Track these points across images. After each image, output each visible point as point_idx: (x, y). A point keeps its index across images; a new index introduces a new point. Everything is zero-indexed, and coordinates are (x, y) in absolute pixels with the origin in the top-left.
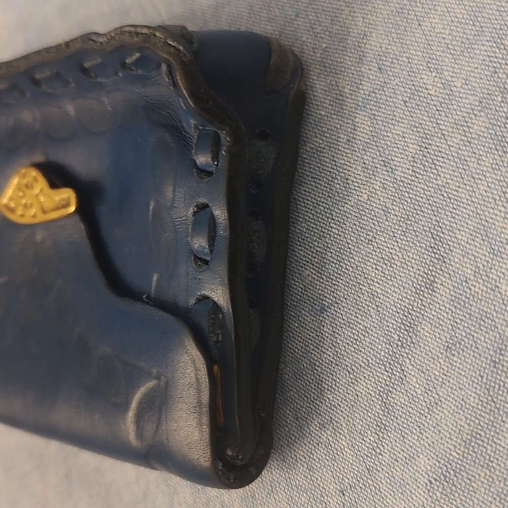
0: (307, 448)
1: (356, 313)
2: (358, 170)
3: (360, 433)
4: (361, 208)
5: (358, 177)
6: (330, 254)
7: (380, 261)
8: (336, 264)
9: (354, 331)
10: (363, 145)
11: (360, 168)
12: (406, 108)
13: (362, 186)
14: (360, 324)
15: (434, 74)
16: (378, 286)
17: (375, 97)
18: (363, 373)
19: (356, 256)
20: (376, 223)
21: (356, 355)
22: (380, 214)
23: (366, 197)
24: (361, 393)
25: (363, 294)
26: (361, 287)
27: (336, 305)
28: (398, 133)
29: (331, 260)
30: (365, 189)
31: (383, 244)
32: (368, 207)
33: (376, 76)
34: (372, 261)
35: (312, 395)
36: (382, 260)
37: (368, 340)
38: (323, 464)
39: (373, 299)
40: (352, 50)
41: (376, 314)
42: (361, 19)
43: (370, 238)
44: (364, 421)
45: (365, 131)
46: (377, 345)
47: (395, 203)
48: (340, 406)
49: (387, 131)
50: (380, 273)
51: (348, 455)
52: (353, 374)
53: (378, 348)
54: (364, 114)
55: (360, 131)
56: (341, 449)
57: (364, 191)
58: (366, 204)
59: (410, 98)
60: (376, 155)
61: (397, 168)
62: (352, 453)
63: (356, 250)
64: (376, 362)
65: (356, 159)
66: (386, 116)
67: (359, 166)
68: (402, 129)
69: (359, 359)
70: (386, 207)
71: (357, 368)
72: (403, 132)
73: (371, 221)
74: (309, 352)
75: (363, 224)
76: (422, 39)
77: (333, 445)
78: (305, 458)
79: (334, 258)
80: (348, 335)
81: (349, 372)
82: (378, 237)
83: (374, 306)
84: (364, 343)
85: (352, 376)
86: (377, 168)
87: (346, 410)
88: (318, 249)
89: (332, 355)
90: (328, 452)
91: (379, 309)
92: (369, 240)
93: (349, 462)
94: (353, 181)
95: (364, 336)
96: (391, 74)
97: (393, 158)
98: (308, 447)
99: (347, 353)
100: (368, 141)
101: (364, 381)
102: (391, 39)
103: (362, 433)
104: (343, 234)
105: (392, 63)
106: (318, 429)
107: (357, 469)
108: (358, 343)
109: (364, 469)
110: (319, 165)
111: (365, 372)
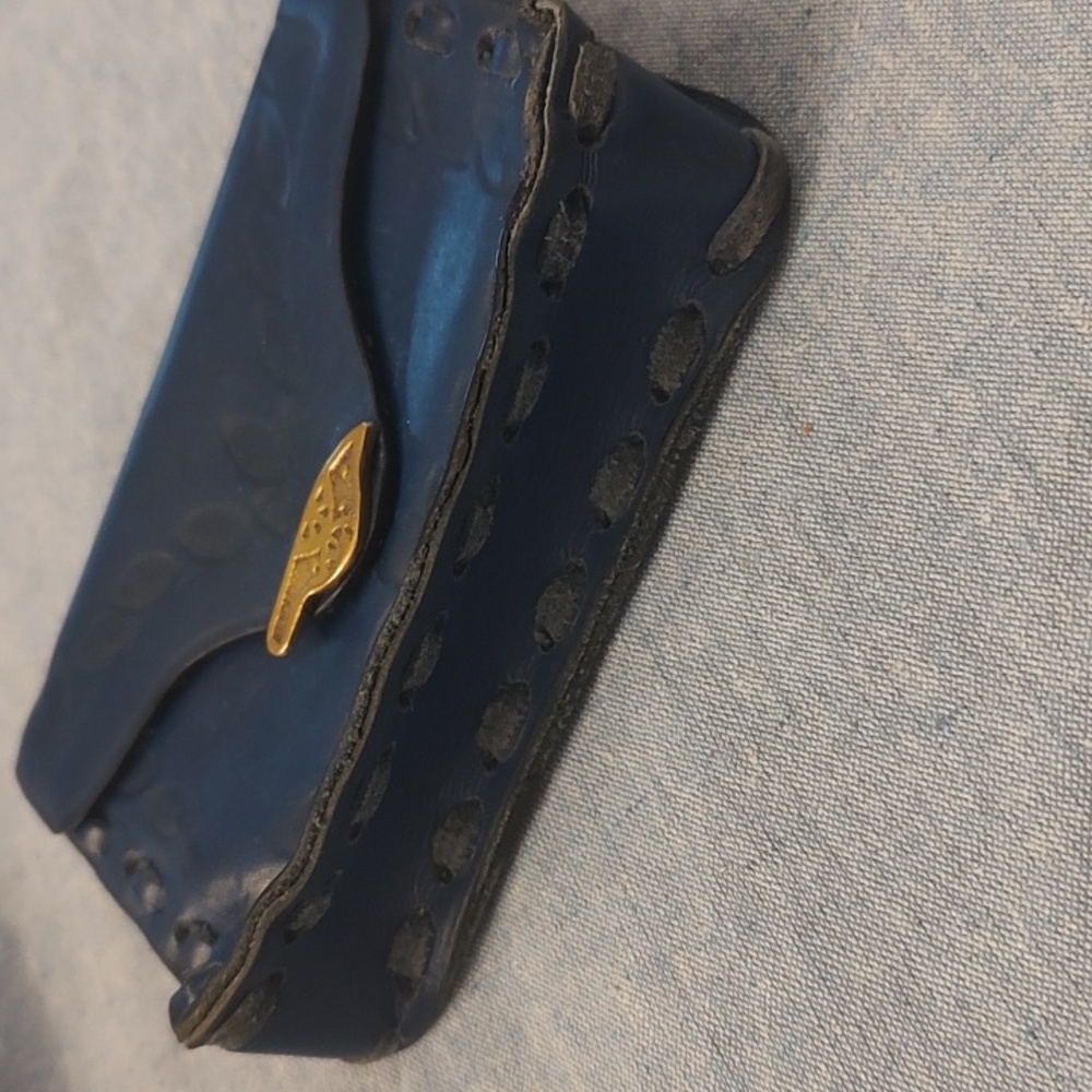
0: (949, 970)
1: (1003, 717)
2: (964, 476)
3: (1050, 922)
4: (982, 538)
5: (968, 487)
6: (938, 626)
7: (1032, 622)
8: (952, 640)
9: (1005, 750)
10: (968, 434)
11: (968, 473)
12: (1040, 362)
13: (977, 502)
14: (1013, 734)
15: (1081, 301)
16: (1035, 663)
17: (979, 351)
18: (1037, 817)
19: (987, 620)
20: (1015, 559)
21: (1016, 790)
22: (1020, 542)
23: (987, 518)
24: (1039, 853)
25: (1010, 683)
26: (1005, 671)
27: (965, 711)
28: (1031, 403)
29: (943, 634)
30: (985, 506)
31: (1033, 590)
32: (994, 534)
33: (974, 317)
34: (1017, 623)
35: (943, 875)
36: (1035, 619)
37: (1033, 759)
38: (986, 992)
39: (1030, 688)
40: (922, 282)
41: (1039, 713)
42: (930, 229)
43: (1008, 585)
44: (1054, 899)
45: (967, 410)
46: (1053, 765)
47: (1043, 520)
48: (1001, 884)
49: (1010, 404)
50: (1036, 642)
51: (1032, 966)
52: (1017, 823)
53: (1056, 769)
54: (962, 382)
55: (958, 412)
56: (1017, 958)
57: (982, 509)
58: (991, 529)
59: (1044, 344)
60: (995, 445)
61: (1039, 461)
62: (1040, 961)
63: (985, 610)
64: (1057, 793)
65: (959, 458)
66: (1003, 379)
67: (966, 468)
68: (1038, 397)
69: (1022, 795)
70: (1028, 528)
71: (1023, 812)
72: (1041, 402)
73: (1004, 557)
74: (926, 801)
75: (990, 565)
76: (1049, 246)
77: (999, 954)
78: (949, 989)
79: (947, 631)
80: (995, 758)
81: (1008, 821)
82: (1021, 581)
83: (1032, 700)
84: (1027, 765)
85: (1015, 827)
86: (1000, 467)
87: (1013, 888)
88: (915, 621)
89: (971, 799)
90: (991, 968)
91: (1044, 702)
92: (1006, 590)
93: (1035, 977)
94: (959, 496)
95: (1025, 754)
96: (1001, 310)
97: (1029, 446)
98: (952, 968)
99: (1000, 789)
100: (977, 425)
101: (1041, 831)
102: (992, 254)
103: (1054, 920)
104: (956, 588)
105: (1001, 292)
106: (964, 932)
107: (1053, 986)
108: (1016, 768)
109: (1066, 983)
110: (889, 480)
111: (1040, 814)
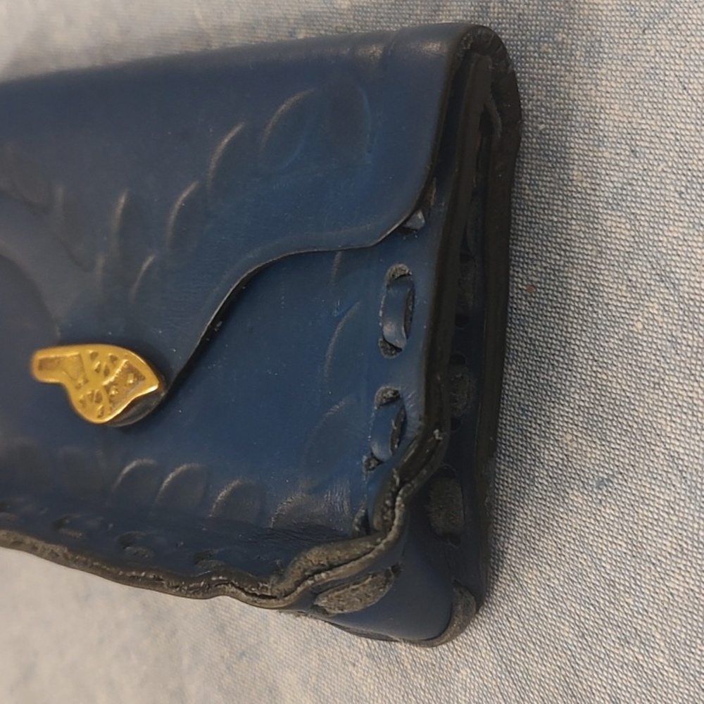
0: (605, 674)
1: (650, 483)
2: (621, 290)
3: (685, 644)
4: (635, 341)
5: (624, 300)
6: (601, 409)
7: (676, 411)
8: (611, 421)
9: (651, 509)
10: (624, 257)
11: (624, 288)
12: (683, 202)
13: (632, 312)
14: (659, 498)
16: (678, 443)
17: (633, 190)
18: (676, 563)
19: (640, 406)
20: (662, 360)
21: (660, 541)
22: (666, 346)
23: (640, 326)
24: (678, 590)
25: (657, 457)
26: (653, 447)
27: (620, 477)
28: (676, 235)
29: (605, 416)
30: (637, 315)
31: (676, 386)
32: (645, 339)
33: (629, 162)
34: (664, 411)
35: (602, 601)
36: (678, 409)
37: (675, 518)
38: (634, 692)
39: (673, 462)
40: (587, 130)
41: (681, 483)
42: (593, 87)
43: (656, 380)
44: (689, 627)
45: (623, 238)
46: (691, 524)
47: (685, 330)
48: (647, 611)
49: (658, 235)
50: (679, 426)
51: (671, 676)
52: (661, 567)
53: (692, 527)
54: (619, 214)
55: (616, 238)
56: (658, 668)
57: (635, 318)
58: (642, 335)
59: (686, 187)
60: (646, 267)
61: (682, 282)
62: (677, 672)
63: (638, 398)
64: (693, 546)
65: (616, 276)
66: (653, 214)
67: (622, 284)
68: (681, 230)
69: (665, 545)
70: (672, 336)
71: (666, 558)
72: (684, 234)
73: (653, 357)
74: (588, 544)
75: (641, 362)
76: (691, 107)
77: (645, 665)
78: (605, 688)
79: (607, 413)
80: (643, 515)
81: (654, 564)
82: (667, 378)
83: (675, 472)
84: (670, 522)
85: (659, 569)
86: (649, 285)
87: (656, 615)
88: (582, 404)
89: (625, 545)
90: (638, 675)
91: (684, 475)
92: (654, 383)
93: (673, 684)
94: (616, 306)
95: (668, 513)
96: (651, 157)
97: (673, 269)
98: (607, 672)
99: (647, 539)
100: (631, 250)
101: (680, 574)
102: (645, 111)
103: (688, 642)
104: (614, 380)
105: (651, 142)
106: (617, 646)
107: (687, 692)
108: (661, 524)
109: (697, 690)
110: (560, 290)
111: (679, 561)
